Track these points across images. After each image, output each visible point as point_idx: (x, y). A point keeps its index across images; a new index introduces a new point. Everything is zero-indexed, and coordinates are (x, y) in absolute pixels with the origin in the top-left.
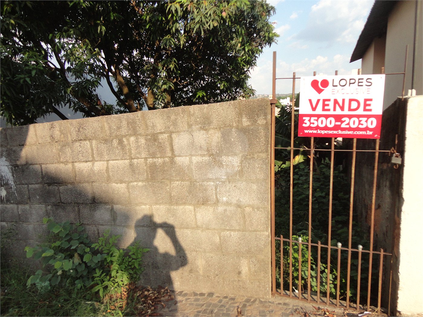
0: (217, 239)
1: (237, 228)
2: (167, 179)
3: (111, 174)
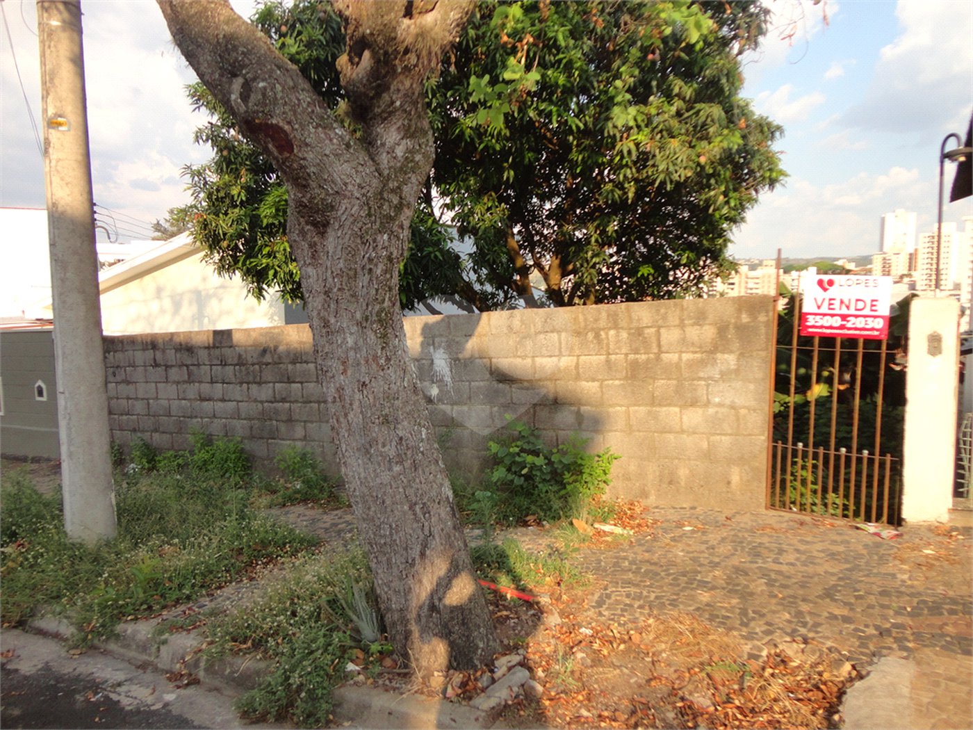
0: (705, 445)
1: (730, 432)
2: (651, 378)
3: (581, 371)
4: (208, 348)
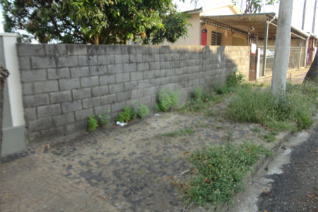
4: (159, 53)
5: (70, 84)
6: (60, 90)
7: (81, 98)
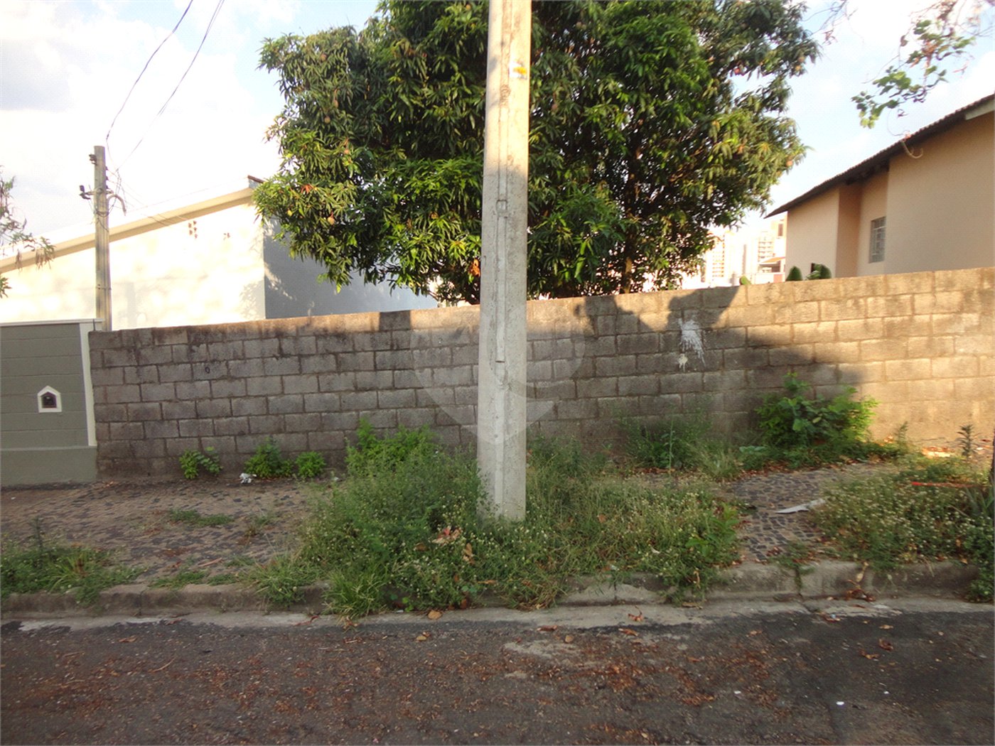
0: (951, 387)
2: (905, 336)
3: (840, 333)
4: (372, 332)
5: (158, 392)
6: (142, 402)
7: (176, 417)
